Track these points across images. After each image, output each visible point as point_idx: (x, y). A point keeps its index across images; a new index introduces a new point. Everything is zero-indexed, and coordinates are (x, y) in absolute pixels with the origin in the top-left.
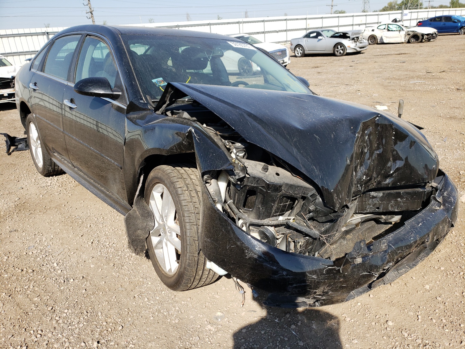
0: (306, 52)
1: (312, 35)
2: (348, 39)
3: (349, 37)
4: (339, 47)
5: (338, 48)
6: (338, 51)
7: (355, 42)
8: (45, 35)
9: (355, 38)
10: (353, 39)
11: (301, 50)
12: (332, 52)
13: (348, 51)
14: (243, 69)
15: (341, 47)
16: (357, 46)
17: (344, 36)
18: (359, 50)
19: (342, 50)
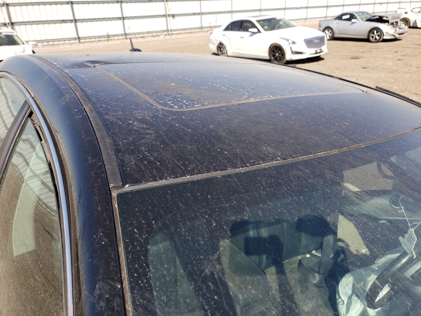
0: (336, 36)
1: (344, 17)
2: (387, 24)
3: (387, 21)
4: (375, 32)
5: (373, 33)
6: (373, 37)
7: (393, 27)
8: (69, 4)
9: (395, 23)
10: (392, 24)
11: (330, 33)
12: (365, 37)
13: (385, 38)
14: (274, 56)
15: (377, 32)
16: (396, 32)
17: (381, 20)
18: (397, 36)
19: (378, 36)
